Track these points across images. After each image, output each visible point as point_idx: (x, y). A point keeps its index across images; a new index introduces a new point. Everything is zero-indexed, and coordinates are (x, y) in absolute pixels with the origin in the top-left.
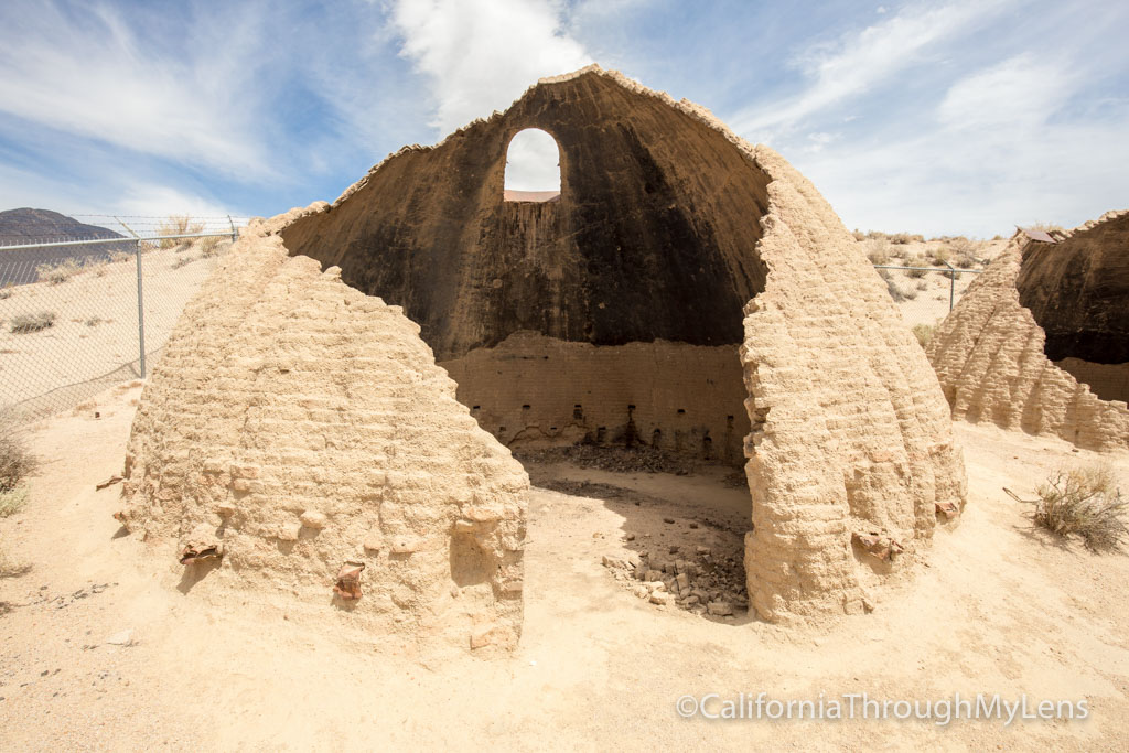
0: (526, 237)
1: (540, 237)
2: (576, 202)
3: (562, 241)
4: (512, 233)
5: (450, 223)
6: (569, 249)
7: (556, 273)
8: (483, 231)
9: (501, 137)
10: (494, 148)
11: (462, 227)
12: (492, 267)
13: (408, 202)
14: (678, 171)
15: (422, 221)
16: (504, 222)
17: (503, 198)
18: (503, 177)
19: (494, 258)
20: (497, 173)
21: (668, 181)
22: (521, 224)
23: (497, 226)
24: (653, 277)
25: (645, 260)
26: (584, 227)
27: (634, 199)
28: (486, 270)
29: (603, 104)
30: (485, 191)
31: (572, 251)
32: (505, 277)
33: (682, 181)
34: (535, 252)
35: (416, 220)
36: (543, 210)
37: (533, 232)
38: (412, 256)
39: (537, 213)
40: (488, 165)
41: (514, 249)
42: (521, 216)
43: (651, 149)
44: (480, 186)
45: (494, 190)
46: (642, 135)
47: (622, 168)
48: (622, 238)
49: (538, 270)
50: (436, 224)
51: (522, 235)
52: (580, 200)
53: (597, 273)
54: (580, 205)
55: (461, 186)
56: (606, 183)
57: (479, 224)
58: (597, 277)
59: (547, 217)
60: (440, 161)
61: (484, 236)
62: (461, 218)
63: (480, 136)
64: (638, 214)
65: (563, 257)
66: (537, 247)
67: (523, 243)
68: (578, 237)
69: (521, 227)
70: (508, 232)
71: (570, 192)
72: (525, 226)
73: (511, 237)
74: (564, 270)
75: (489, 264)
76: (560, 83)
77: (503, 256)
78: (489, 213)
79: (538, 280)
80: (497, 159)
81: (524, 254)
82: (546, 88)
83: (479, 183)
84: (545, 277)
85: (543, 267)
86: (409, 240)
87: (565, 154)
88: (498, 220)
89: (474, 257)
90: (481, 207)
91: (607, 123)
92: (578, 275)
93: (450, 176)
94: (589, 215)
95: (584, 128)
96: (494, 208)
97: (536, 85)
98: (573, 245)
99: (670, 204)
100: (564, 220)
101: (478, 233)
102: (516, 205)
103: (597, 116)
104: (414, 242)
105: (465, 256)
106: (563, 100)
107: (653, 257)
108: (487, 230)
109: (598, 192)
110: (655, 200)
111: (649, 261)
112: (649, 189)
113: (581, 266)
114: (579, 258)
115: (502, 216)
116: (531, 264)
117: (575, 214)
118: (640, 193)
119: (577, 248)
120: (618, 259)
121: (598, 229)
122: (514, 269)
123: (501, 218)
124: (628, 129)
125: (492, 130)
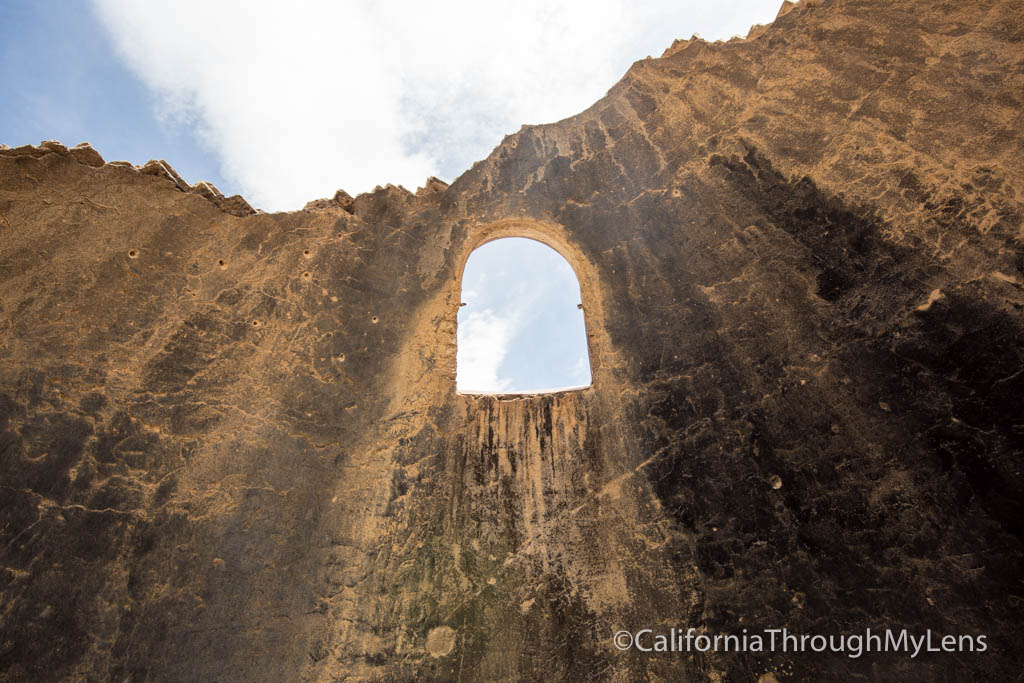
0: (518, 488)
1: (555, 487)
2: (634, 380)
3: (613, 490)
4: (480, 480)
5: (301, 444)
6: (633, 510)
7: (611, 590)
8: (399, 476)
9: (447, 235)
10: (431, 261)
11: (340, 459)
12: (425, 586)
13: (154, 348)
14: (928, 180)
15: (204, 426)
16: (458, 449)
17: (453, 388)
18: (452, 333)
19: (431, 558)
20: (437, 321)
21: (896, 234)
22: (502, 453)
23: (440, 461)
24: (921, 548)
25: (875, 498)
26: (664, 441)
27: (789, 331)
28: (406, 598)
29: (667, 133)
30: (406, 364)
31: (645, 515)
32: (465, 617)
33: (954, 204)
34: (544, 529)
35: (179, 420)
36: (555, 409)
37: (534, 475)
38: (146, 543)
39: (541, 421)
40: (416, 298)
41: (486, 526)
42: (500, 432)
43: (821, 175)
44: (394, 350)
45: (431, 362)
46: (784, 152)
47: (738, 265)
48: (779, 452)
49: (556, 585)
50: (252, 442)
51: (507, 483)
52: (645, 373)
53: (729, 574)
54: (645, 389)
55: (341, 345)
56: (704, 318)
57: (388, 453)
58: (732, 584)
59: (568, 430)
60: (282, 256)
61: (403, 489)
62: (337, 432)
63: (397, 223)
64: (815, 368)
65: (623, 538)
66: (548, 515)
67: (509, 507)
68: (653, 473)
69: (503, 461)
70: (469, 476)
71: (613, 358)
72: (512, 456)
73: (476, 490)
74: (630, 576)
75: (417, 578)
76: (569, 120)
77: (456, 551)
78: (418, 425)
79: (560, 620)
80: (437, 287)
81: (514, 540)
82: (539, 134)
83: (391, 342)
84: (579, 603)
85: (571, 573)
86: (142, 484)
87: (593, 271)
88: (442, 445)
89: (373, 555)
90: (397, 406)
91: (683, 172)
92: (673, 589)
93: (313, 310)
94: (671, 409)
95: (630, 204)
96: (432, 411)
97: (519, 129)
98: (642, 499)
99: (923, 294)
100: (612, 432)
101: (388, 481)
102: (487, 403)
103: (657, 168)
104: (164, 493)
105: (344, 552)
106: (577, 156)
107: (900, 480)
108: (412, 471)
109: (685, 345)
110: (858, 311)
111: (891, 499)
112: (833, 286)
113: (675, 557)
114: (663, 535)
115: (453, 431)
116: (538, 570)
117: (635, 413)
118: (806, 309)
119: (657, 503)
120: (783, 514)
121: (703, 442)
122: (489, 591)
123: (451, 438)
124: (741, 156)
125: (426, 215)
